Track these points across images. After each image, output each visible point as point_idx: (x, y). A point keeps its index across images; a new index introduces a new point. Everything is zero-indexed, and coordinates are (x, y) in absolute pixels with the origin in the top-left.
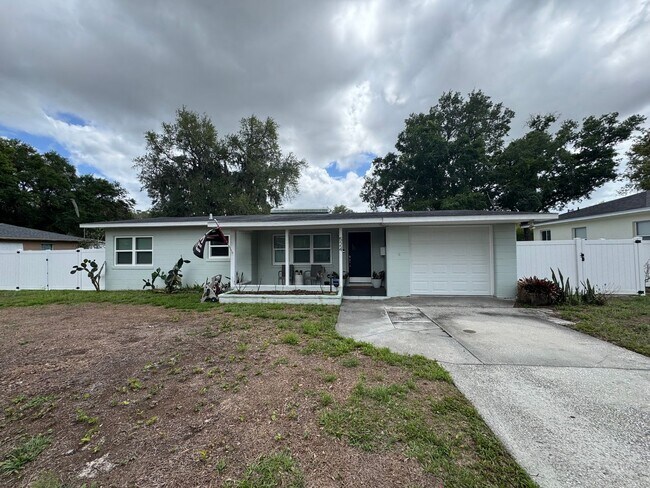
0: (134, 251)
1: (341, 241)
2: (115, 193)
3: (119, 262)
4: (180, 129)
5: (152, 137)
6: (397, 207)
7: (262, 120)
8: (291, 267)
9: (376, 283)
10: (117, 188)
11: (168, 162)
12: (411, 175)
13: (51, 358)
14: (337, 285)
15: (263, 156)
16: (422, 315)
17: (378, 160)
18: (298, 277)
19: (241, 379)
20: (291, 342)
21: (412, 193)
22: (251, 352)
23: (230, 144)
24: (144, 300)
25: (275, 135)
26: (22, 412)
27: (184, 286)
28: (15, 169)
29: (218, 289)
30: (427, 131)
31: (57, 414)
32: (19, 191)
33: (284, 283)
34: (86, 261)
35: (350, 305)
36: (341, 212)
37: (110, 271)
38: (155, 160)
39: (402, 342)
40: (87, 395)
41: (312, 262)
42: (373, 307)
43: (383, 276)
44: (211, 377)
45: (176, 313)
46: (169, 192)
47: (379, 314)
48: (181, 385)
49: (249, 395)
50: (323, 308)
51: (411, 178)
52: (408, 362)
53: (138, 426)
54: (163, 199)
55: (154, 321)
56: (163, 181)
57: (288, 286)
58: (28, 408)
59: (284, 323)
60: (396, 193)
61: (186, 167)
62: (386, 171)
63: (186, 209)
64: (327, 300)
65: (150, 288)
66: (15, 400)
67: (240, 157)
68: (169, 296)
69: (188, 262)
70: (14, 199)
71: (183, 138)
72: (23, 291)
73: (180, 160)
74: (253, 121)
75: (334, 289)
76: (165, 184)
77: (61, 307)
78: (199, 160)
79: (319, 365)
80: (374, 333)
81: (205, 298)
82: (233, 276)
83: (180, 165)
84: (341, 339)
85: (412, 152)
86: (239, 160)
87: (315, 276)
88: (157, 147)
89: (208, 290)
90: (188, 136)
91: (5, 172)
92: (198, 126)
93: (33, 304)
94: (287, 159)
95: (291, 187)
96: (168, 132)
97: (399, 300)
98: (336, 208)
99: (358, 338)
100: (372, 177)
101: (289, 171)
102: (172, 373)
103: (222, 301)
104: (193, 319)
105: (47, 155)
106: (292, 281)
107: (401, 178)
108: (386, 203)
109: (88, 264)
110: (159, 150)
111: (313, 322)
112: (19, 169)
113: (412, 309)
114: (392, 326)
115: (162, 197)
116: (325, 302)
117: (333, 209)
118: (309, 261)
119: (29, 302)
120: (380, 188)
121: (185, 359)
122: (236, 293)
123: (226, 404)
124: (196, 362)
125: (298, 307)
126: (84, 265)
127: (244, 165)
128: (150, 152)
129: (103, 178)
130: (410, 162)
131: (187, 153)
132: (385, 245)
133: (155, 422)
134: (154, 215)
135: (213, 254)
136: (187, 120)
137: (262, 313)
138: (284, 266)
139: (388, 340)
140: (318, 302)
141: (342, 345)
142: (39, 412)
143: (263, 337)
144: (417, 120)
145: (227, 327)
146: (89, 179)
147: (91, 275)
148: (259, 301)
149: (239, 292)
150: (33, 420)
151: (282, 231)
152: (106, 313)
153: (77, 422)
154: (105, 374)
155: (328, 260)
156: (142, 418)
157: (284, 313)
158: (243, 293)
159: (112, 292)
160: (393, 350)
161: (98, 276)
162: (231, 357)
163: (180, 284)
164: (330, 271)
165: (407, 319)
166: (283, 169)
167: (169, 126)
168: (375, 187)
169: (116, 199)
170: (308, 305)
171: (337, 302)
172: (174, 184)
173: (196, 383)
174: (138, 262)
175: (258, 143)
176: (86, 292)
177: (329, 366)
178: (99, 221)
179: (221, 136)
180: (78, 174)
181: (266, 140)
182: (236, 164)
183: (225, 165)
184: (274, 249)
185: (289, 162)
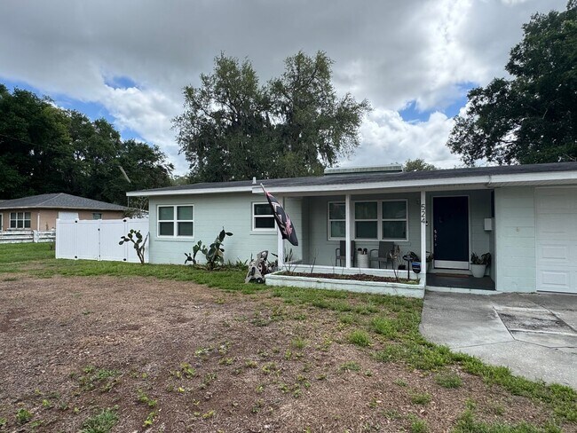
0: (175, 221)
1: (423, 210)
2: (154, 158)
3: (161, 234)
4: (218, 79)
5: (189, 92)
6: (508, 159)
7: (312, 56)
8: (353, 243)
9: (478, 271)
10: (156, 152)
11: (205, 120)
12: (533, 109)
13: (110, 331)
14: (418, 271)
15: (313, 101)
16: (560, 323)
17: (476, 92)
18: (362, 258)
19: (302, 381)
20: (359, 342)
21: (535, 137)
22: (310, 350)
23: (273, 91)
24: (187, 277)
25: (327, 73)
26: (92, 382)
27: (226, 262)
28: (71, 139)
29: (264, 268)
30: (562, 37)
31: (120, 390)
32: (74, 160)
33: (344, 265)
34: (132, 231)
35: (439, 299)
36: (416, 170)
37: (154, 243)
38: (193, 118)
39: (529, 361)
40: (145, 375)
41: (380, 238)
42: (473, 304)
43: (488, 261)
44: (266, 374)
45: (220, 294)
46: (207, 154)
47: (486, 317)
48: (233, 379)
49: (312, 404)
50: (399, 301)
51: (533, 113)
52: (544, 392)
53: (195, 418)
54: (201, 163)
55: (200, 301)
56: (202, 141)
57: (348, 269)
58: (96, 380)
59: (346, 316)
60: (506, 138)
61: (224, 124)
62: (489, 106)
63: (225, 173)
64: (403, 291)
65: (191, 263)
66: (86, 370)
67: (284, 105)
68: (211, 274)
69: (230, 234)
70: (72, 169)
71: (221, 89)
72: (80, 260)
73: (218, 116)
74: (299, 59)
75: (413, 276)
76: (203, 144)
77: (112, 278)
78: (238, 114)
79: (402, 377)
80: (479, 343)
81: (251, 277)
82: (280, 253)
83: (218, 122)
84: (430, 346)
85: (536, 73)
86: (284, 109)
87: (386, 257)
88: (195, 104)
89: (254, 268)
90: (226, 86)
91: (63, 142)
92: (237, 73)
93: (89, 274)
94: (343, 103)
95: (348, 139)
96: (206, 84)
97: (517, 297)
98: (409, 164)
99: (456, 348)
100: (466, 117)
101: (346, 119)
102: (224, 363)
103: (268, 282)
104: (238, 301)
105: (97, 123)
106: (354, 263)
107: (515, 114)
108: (488, 153)
109: (134, 234)
110: (196, 106)
111: (387, 319)
112: (75, 138)
113: (541, 312)
114: (509, 336)
115: (200, 159)
116: (401, 293)
117: (405, 165)
118: (376, 237)
119: (87, 271)
120: (480, 132)
121: (235, 348)
122: (284, 274)
123: (287, 409)
124: (248, 354)
125: (364, 297)
126: (130, 236)
127: (290, 115)
128: (189, 109)
129: (143, 143)
130: (532, 89)
131: (225, 107)
132: (493, 215)
133: (212, 417)
134: (192, 181)
135: (257, 226)
136: (226, 68)
137: (319, 302)
138: (343, 243)
139: (504, 355)
140: (392, 292)
141: (433, 356)
142: (105, 385)
143: (322, 332)
144: (544, 24)
145: (278, 315)
146: (131, 144)
147: (136, 246)
148: (313, 285)
149: (288, 273)
150: (102, 393)
151: (340, 197)
152: (152, 288)
153: (139, 402)
154: (158, 355)
155: (404, 237)
156: (198, 410)
157: (347, 303)
158: (293, 274)
159: (155, 265)
160: (515, 373)
161: (143, 247)
162: (288, 353)
163: (222, 260)
164: (406, 250)
165: (534, 327)
166: (338, 117)
167: (206, 78)
168: (471, 131)
169: (155, 164)
170: (377, 295)
171: (419, 294)
172: (211, 144)
173: (250, 378)
174: (179, 234)
175: (306, 85)
176: (132, 264)
177: (417, 382)
178: (141, 189)
179: (263, 84)
180: (122, 140)
181: (316, 80)
182: (280, 114)
183: (267, 117)
184: (330, 220)
185: (345, 106)
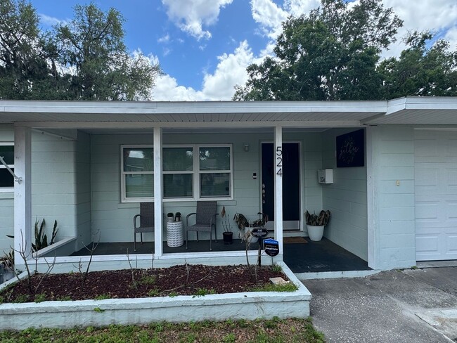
14: (272, 252)
15: (106, 58)
17: (252, 68)
23: (60, 38)
41: (197, 197)
62: (262, 81)
67: (74, 56)
78: (15, 55)
86: (73, 59)
94: (136, 63)
100: (244, 87)
101: (139, 79)
166: (132, 75)
171: (302, 309)
181: (109, 37)
182: (69, 64)
183: (53, 65)
184: (123, 173)
185: (139, 66)
